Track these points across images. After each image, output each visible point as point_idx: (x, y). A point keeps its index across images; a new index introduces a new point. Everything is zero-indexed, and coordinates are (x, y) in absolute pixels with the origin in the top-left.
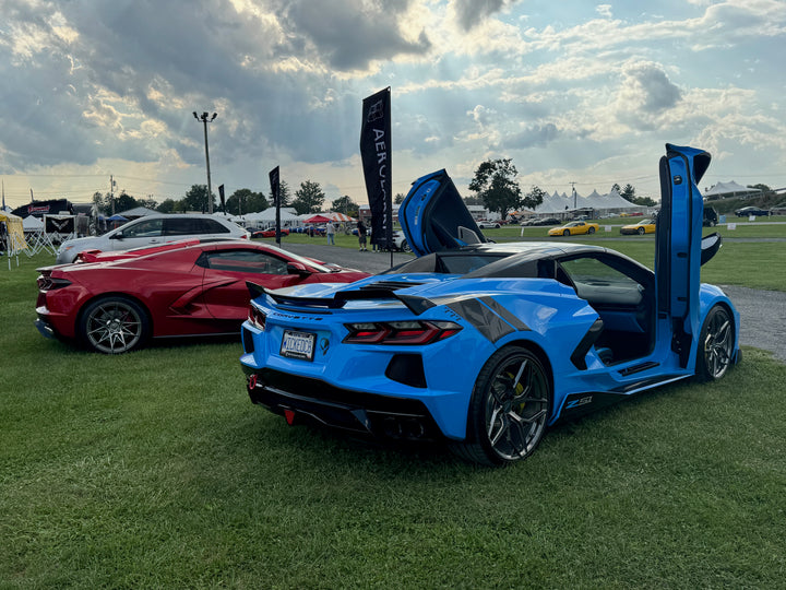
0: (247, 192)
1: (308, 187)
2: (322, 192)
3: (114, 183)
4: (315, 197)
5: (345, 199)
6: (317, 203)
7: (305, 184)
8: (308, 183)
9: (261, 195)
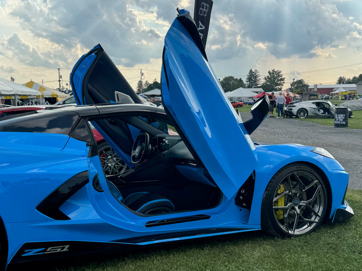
0: (231, 78)
1: (273, 74)
2: (283, 77)
3: (142, 74)
4: (278, 80)
5: (300, 82)
6: (279, 85)
7: (271, 71)
8: (273, 71)
9: (241, 80)
